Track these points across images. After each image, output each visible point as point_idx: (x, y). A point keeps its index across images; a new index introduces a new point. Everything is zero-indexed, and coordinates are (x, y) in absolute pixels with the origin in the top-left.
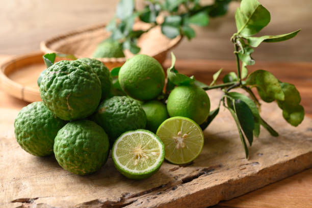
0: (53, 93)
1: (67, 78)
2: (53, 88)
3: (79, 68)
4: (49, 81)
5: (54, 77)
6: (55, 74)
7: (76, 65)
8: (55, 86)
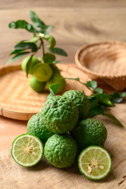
0: (47, 119)
1: (56, 110)
2: (48, 116)
3: (65, 104)
4: (46, 111)
5: (49, 108)
6: (50, 106)
7: (63, 101)
8: (49, 114)
